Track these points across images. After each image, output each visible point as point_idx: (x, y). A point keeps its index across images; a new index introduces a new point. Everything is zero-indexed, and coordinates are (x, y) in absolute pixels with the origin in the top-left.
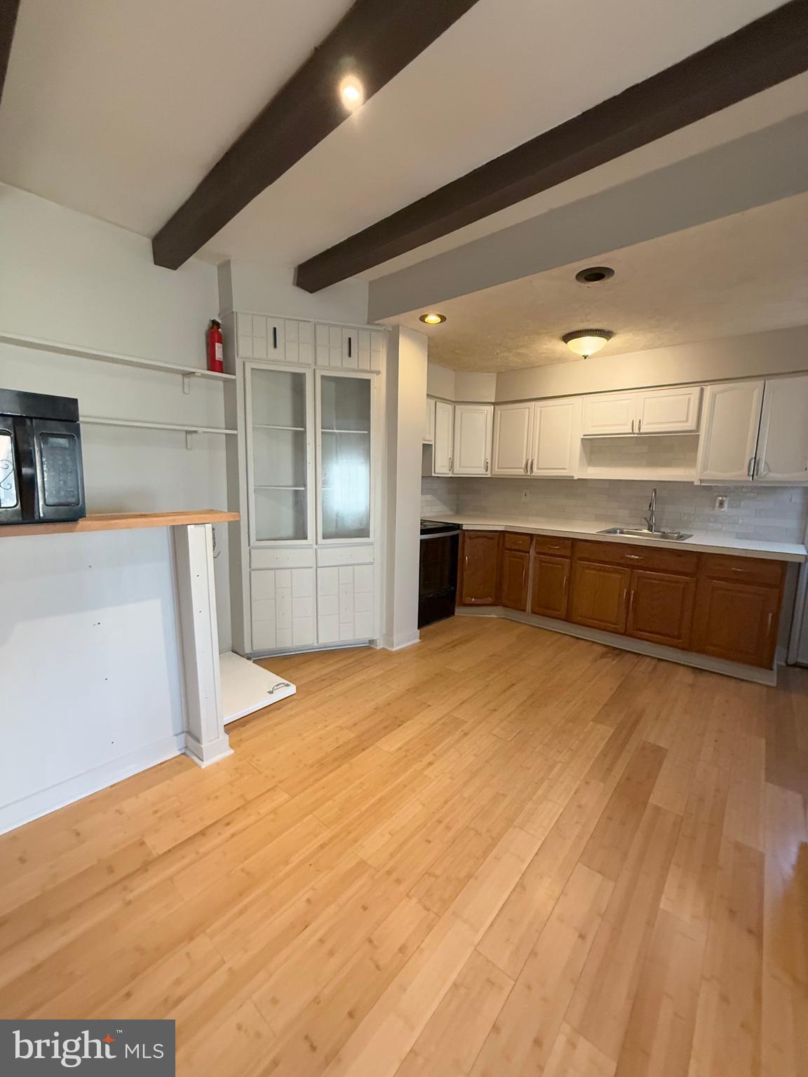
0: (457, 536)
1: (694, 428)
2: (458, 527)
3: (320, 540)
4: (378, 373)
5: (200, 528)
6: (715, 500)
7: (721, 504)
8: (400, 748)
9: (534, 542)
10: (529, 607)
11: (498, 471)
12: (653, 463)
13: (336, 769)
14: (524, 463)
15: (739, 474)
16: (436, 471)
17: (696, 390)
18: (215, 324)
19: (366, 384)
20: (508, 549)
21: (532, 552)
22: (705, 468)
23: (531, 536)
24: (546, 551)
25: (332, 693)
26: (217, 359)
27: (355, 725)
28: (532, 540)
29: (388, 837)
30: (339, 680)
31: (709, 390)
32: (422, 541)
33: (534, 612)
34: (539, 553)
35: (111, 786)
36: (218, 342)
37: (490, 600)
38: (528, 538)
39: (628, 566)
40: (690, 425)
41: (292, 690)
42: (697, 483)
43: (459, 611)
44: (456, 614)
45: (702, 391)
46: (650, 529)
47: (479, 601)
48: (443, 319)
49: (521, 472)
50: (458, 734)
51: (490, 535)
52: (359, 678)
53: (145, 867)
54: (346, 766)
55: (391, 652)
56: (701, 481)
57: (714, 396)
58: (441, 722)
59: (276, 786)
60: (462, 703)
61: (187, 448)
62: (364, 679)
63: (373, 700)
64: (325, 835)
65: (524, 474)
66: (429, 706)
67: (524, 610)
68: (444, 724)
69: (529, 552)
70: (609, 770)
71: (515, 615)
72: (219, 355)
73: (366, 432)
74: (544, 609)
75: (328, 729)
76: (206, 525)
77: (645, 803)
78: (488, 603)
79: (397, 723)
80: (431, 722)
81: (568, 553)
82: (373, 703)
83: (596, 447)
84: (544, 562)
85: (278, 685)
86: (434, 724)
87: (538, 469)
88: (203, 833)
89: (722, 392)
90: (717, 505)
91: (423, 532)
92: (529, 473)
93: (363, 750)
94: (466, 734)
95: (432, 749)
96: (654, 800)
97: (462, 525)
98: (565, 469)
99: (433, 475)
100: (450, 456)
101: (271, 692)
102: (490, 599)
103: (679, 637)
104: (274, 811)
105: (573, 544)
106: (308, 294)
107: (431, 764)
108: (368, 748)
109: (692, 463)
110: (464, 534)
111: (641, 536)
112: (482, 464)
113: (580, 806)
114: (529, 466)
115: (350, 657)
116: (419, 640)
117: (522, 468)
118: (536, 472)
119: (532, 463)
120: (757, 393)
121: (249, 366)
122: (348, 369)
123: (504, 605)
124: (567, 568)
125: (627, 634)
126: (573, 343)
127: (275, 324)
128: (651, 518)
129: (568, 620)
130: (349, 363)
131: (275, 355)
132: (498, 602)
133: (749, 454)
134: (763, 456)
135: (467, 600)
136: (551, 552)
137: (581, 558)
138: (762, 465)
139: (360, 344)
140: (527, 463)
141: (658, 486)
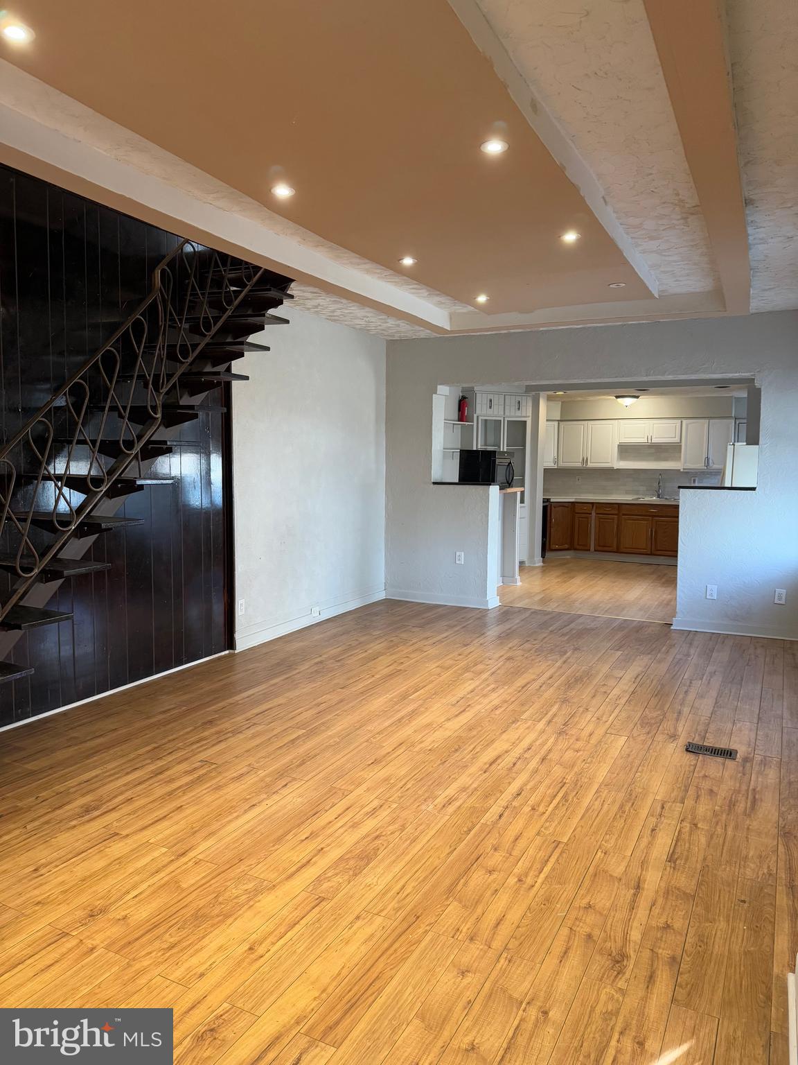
0: (547, 506)
1: (679, 441)
2: (548, 500)
4: (530, 417)
6: (691, 480)
9: (595, 508)
10: (592, 548)
11: (561, 464)
12: (658, 459)
14: (581, 458)
15: (700, 465)
17: (679, 422)
18: (463, 397)
19: (524, 423)
20: (577, 512)
21: (594, 514)
22: (685, 462)
23: (593, 503)
24: (602, 511)
28: (592, 507)
31: (685, 422)
33: (595, 551)
34: (597, 514)
36: (466, 407)
37: (566, 546)
38: (591, 505)
39: (650, 516)
40: (677, 440)
42: (682, 470)
43: (548, 555)
44: (546, 557)
45: (682, 422)
46: (658, 497)
47: (561, 547)
49: (579, 465)
51: (566, 505)
56: (684, 469)
57: (687, 425)
65: (581, 466)
67: (589, 550)
69: (591, 514)
71: (583, 554)
72: (466, 413)
73: (521, 448)
74: (603, 548)
78: (565, 548)
81: (616, 512)
83: (626, 450)
84: (601, 519)
87: (591, 462)
89: (690, 423)
90: (692, 482)
92: (584, 466)
97: (551, 499)
98: (608, 463)
105: (619, 506)
109: (679, 459)
110: (551, 505)
111: (654, 499)
112: (552, 460)
114: (585, 461)
117: (579, 462)
118: (590, 465)
119: (587, 459)
120: (706, 426)
121: (480, 418)
122: (515, 416)
123: (575, 549)
124: (616, 522)
125: (651, 554)
126: (619, 400)
127: (491, 397)
128: (659, 491)
129: (618, 551)
130: (518, 413)
131: (490, 412)
132: (572, 548)
133: (705, 456)
134: (710, 456)
135: (553, 547)
136: (605, 512)
137: (624, 515)
138: (710, 461)
139: (523, 404)
140: (583, 459)
141: (661, 472)
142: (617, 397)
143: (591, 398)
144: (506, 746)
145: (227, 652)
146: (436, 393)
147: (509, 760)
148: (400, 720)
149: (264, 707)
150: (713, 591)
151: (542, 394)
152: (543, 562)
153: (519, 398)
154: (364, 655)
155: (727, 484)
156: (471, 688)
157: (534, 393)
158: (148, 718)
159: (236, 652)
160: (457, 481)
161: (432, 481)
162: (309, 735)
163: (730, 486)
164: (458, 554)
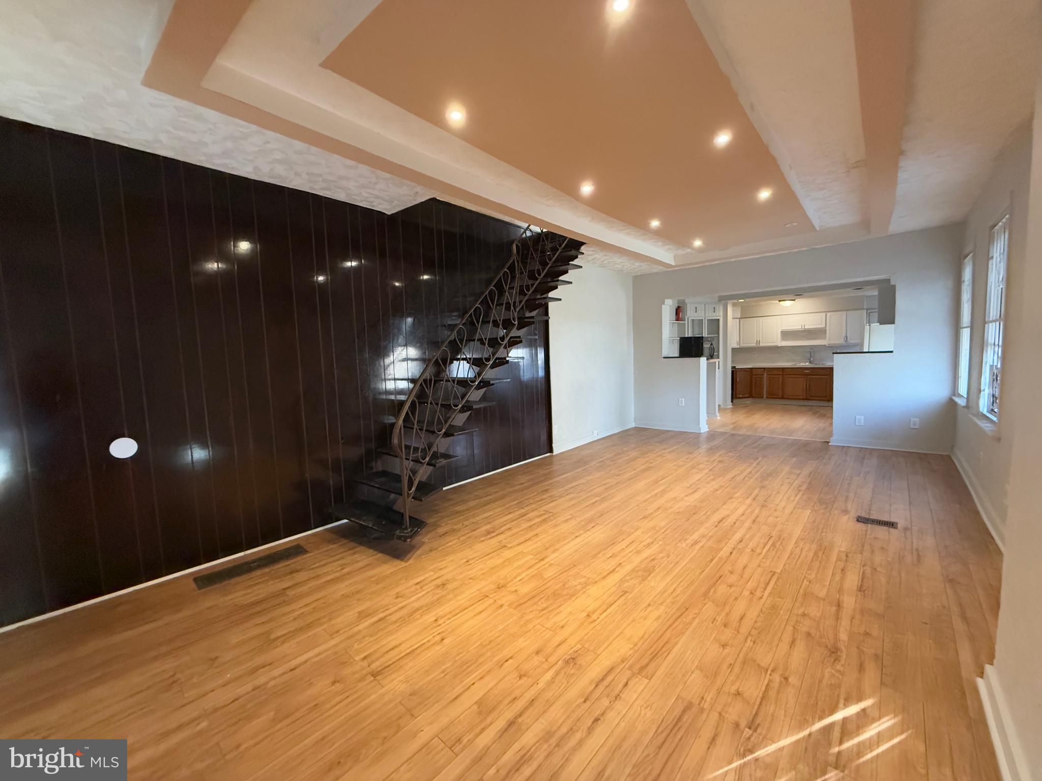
0: (739, 371)
9: (766, 371)
10: (765, 396)
11: (743, 345)
12: (809, 339)
14: (756, 341)
15: (841, 341)
17: (825, 314)
18: (679, 307)
19: (718, 320)
20: (755, 375)
21: (765, 375)
22: (829, 340)
23: (764, 368)
24: (771, 373)
26: (680, 317)
28: (764, 370)
31: (828, 314)
33: (767, 398)
34: (768, 375)
36: (680, 312)
37: (747, 396)
39: (806, 375)
40: (823, 326)
42: (827, 345)
45: (826, 315)
46: (810, 362)
47: (743, 396)
48: (745, 300)
49: (754, 345)
51: (746, 369)
56: (829, 344)
57: (830, 316)
65: (756, 345)
67: (762, 397)
69: (763, 375)
71: (759, 400)
73: (717, 335)
74: (772, 395)
81: (781, 373)
83: (786, 334)
84: (771, 378)
87: (762, 343)
89: (833, 315)
91: (732, 368)
92: (758, 345)
98: (774, 342)
103: (826, 397)
105: (783, 369)
109: (825, 338)
111: (807, 365)
112: (736, 343)
117: (754, 343)
118: (762, 345)
119: (759, 341)
120: (845, 316)
121: (690, 319)
122: (713, 316)
123: (753, 397)
124: (781, 379)
125: (807, 399)
126: (782, 303)
127: (696, 305)
128: (810, 359)
129: (783, 398)
130: (714, 314)
131: (696, 314)
132: (751, 396)
134: (848, 335)
135: (738, 396)
136: (773, 373)
138: (848, 338)
139: (717, 308)
140: (757, 341)
141: (812, 347)
142: (780, 301)
143: (762, 303)
144: (727, 512)
145: (549, 454)
146: (664, 304)
147: (730, 521)
148: (656, 495)
149: (574, 484)
150: (861, 419)
151: (729, 302)
152: (733, 405)
153: (714, 306)
154: (627, 458)
155: (865, 351)
156: (698, 478)
157: (723, 302)
158: (514, 487)
159: (554, 454)
160: (678, 356)
161: (663, 356)
162: (603, 500)
163: (867, 351)
164: (680, 399)
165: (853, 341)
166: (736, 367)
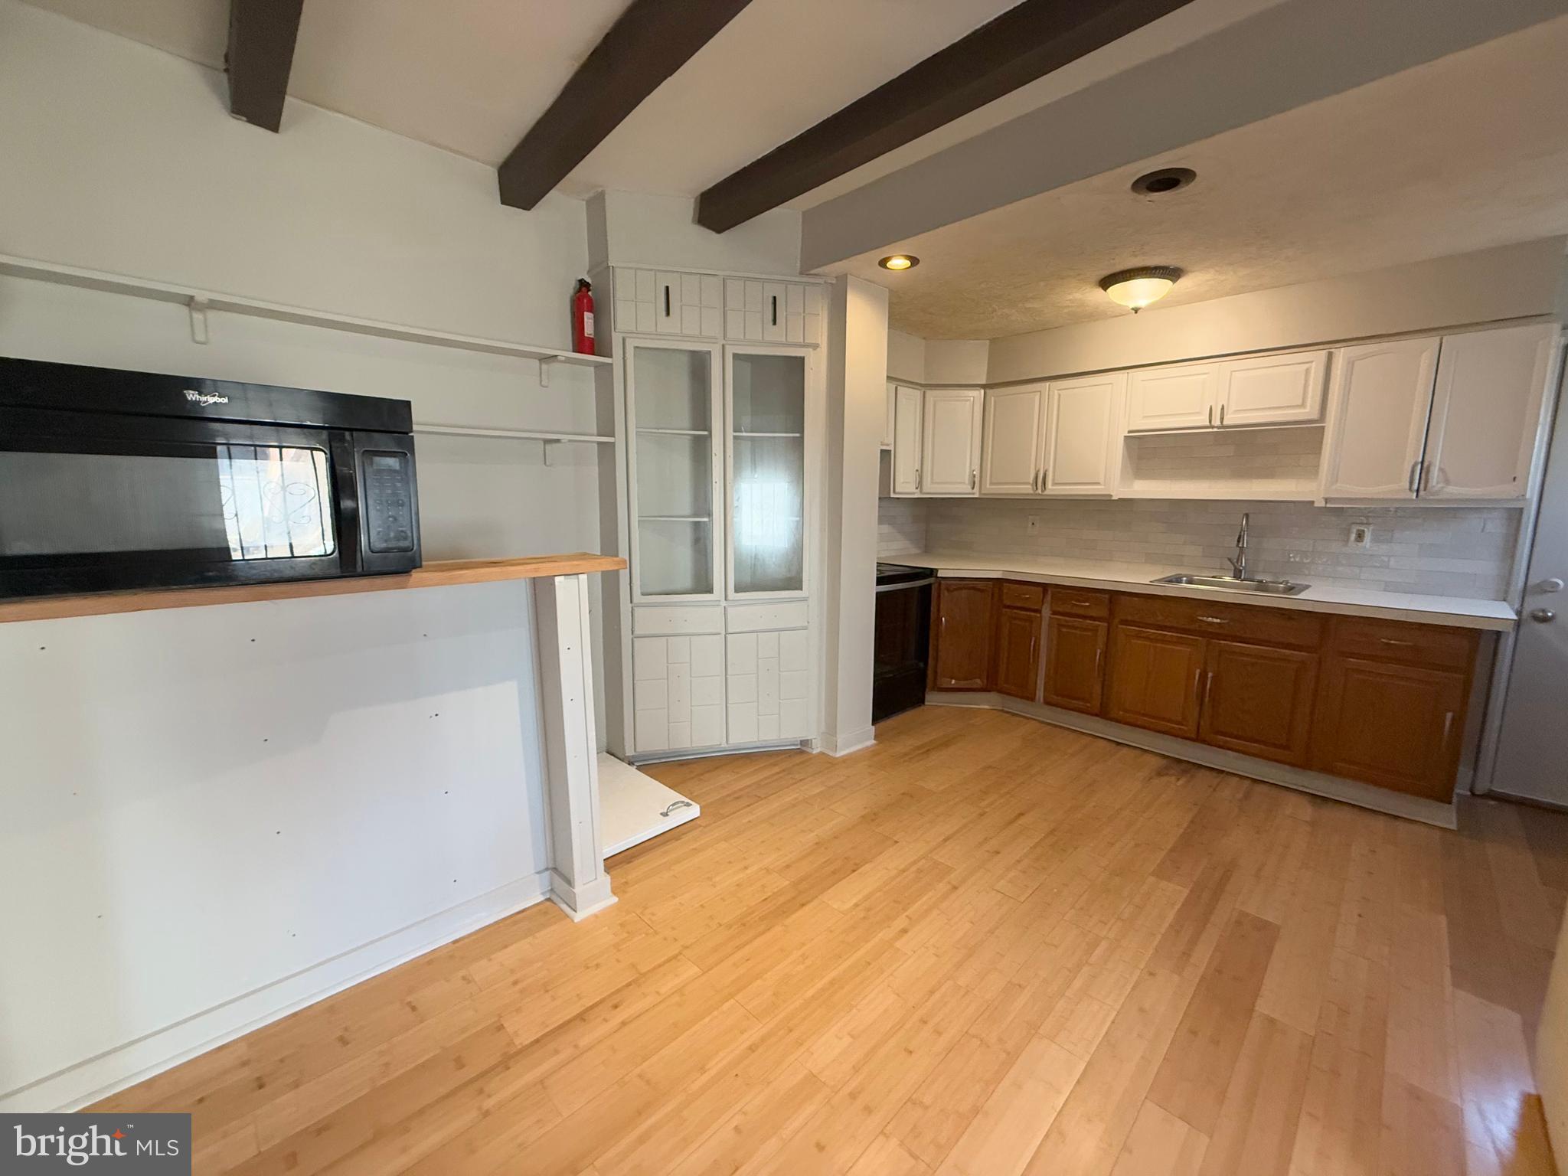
0: (929, 586)
1: (1315, 416)
2: (931, 572)
3: (732, 594)
4: (815, 346)
5: (573, 580)
6: (1348, 532)
7: (1360, 536)
8: (856, 905)
9: (1049, 597)
10: (1040, 694)
11: (990, 489)
12: (1242, 473)
13: (763, 933)
14: (1032, 476)
15: (1396, 487)
16: (897, 490)
17: (1319, 357)
18: (583, 285)
19: (796, 365)
20: (1008, 607)
21: (1046, 612)
22: (1334, 479)
23: (1045, 587)
24: (1067, 608)
25: (750, 818)
26: (586, 335)
27: (788, 866)
28: (1046, 594)
29: (847, 1040)
30: (760, 798)
31: (1341, 355)
32: (879, 595)
33: (1047, 703)
34: (1054, 613)
35: (455, 942)
36: (587, 311)
37: (978, 683)
38: (1040, 589)
39: (1202, 634)
40: (1310, 411)
41: (694, 811)
42: (1320, 503)
43: (932, 699)
44: (926, 703)
45: (1330, 356)
46: (1237, 575)
47: (963, 684)
48: (914, 261)
49: (1027, 489)
50: (942, 887)
51: (980, 585)
52: (789, 797)
53: (506, 1062)
54: (778, 929)
55: (837, 758)
56: (1327, 500)
57: (1351, 364)
58: (914, 869)
59: (680, 953)
60: (945, 840)
61: (545, 463)
62: (796, 799)
63: (811, 831)
64: (754, 1034)
65: (1032, 492)
66: (896, 842)
67: (1032, 699)
68: (919, 871)
69: (1039, 611)
70: (1186, 954)
71: (1016, 705)
72: (589, 330)
73: (798, 435)
74: (1067, 697)
75: (748, 871)
76: (580, 576)
77: (1250, 1011)
78: (975, 686)
79: (852, 866)
80: (902, 867)
81: (1103, 612)
82: (812, 834)
83: (1147, 450)
84: (1064, 626)
85: (673, 805)
86: (904, 871)
87: (1054, 484)
88: (581, 1017)
89: (1365, 357)
90: (1353, 536)
92: (1039, 491)
93: (803, 905)
94: (955, 888)
95: (905, 910)
96: (1263, 1007)
97: (937, 570)
98: (1098, 483)
99: (892, 495)
100: (918, 467)
101: (665, 814)
102: (978, 681)
104: (680, 990)
105: (1113, 598)
106: (714, 235)
107: (905, 931)
108: (808, 902)
109: (1313, 471)
110: (940, 584)
111: (1223, 587)
112: (967, 478)
113: (1141, 1010)
114: (1040, 480)
115: (775, 765)
116: (874, 742)
117: (1028, 483)
118: (1052, 489)
119: (1046, 475)
120: (1428, 357)
121: (634, 345)
122: (771, 343)
123: (1000, 691)
124: (1102, 634)
125: (1200, 740)
126: (1116, 290)
127: (667, 281)
128: (1239, 559)
129: (1103, 712)
130: (774, 334)
131: (668, 327)
132: (990, 686)
133: (1413, 455)
134: (1436, 459)
135: (944, 682)
136: (1075, 611)
137: (1125, 622)
138: (1435, 473)
139: (790, 305)
140: (1037, 476)
141: (1251, 509)
142: (1106, 282)
153: (772, 289)
165: (1454, 491)
166: (940, 574)
